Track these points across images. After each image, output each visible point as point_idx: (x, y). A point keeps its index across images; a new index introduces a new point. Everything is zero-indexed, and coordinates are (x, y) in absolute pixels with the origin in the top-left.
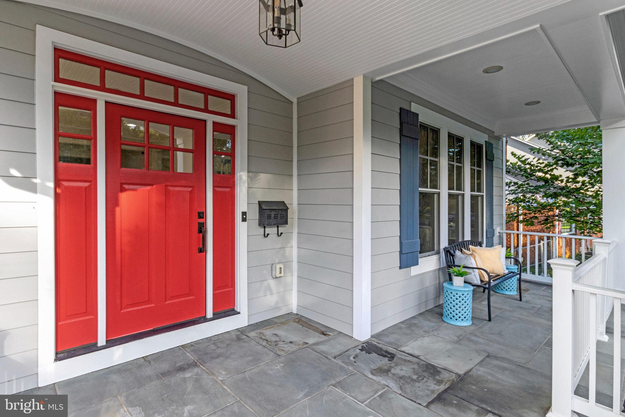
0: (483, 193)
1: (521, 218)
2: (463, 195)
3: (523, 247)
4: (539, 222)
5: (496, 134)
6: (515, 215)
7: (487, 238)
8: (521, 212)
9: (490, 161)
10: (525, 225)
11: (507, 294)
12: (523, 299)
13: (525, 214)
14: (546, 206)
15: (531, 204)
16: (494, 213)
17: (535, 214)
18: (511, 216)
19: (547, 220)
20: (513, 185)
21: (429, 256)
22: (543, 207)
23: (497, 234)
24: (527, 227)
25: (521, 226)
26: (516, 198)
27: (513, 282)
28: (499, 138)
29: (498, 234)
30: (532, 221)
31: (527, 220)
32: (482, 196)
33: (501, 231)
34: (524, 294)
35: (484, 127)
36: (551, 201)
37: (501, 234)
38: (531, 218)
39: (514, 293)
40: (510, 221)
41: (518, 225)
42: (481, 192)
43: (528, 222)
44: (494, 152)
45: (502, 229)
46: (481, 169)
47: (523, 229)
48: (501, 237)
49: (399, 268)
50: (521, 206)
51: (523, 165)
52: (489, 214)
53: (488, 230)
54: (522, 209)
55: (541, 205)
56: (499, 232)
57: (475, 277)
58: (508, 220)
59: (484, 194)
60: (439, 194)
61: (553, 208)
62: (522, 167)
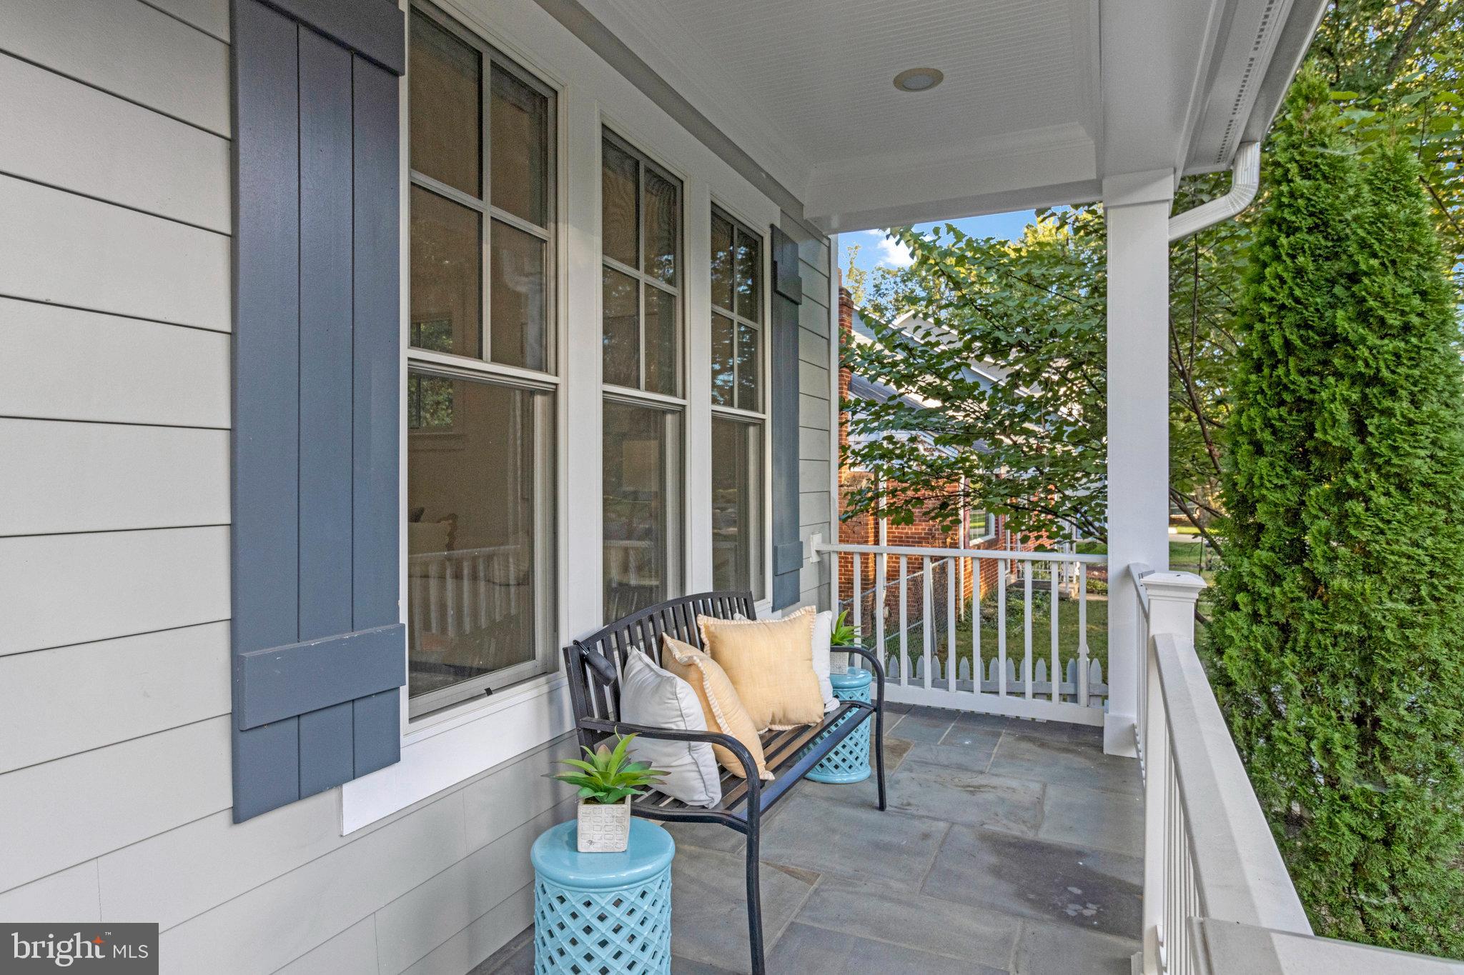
0: (764, 413)
1: (883, 502)
2: (681, 412)
3: (888, 579)
4: (925, 514)
5: (807, 215)
6: (870, 494)
7: (775, 574)
8: (882, 485)
9: (788, 299)
10: (892, 524)
11: (838, 780)
12: (892, 798)
13: (893, 493)
14: (941, 468)
15: (906, 462)
16: (802, 487)
17: (916, 490)
18: (858, 497)
19: (944, 505)
20: (863, 409)
21: (489, 692)
22: (936, 469)
23: (810, 558)
24: (896, 528)
25: (884, 524)
26: (872, 445)
27: (857, 749)
28: (817, 233)
29: (815, 559)
30: (909, 510)
31: (897, 508)
32: (761, 424)
33: (825, 548)
34: (891, 768)
35: (767, 175)
36: (951, 452)
37: (826, 557)
38: (907, 502)
39: (863, 772)
40: (855, 514)
41: (877, 523)
42: (754, 408)
43: (900, 515)
44: (800, 274)
45: (828, 540)
46: (757, 326)
47: (888, 532)
48: (823, 567)
49: (226, 817)
50: (883, 470)
51: (887, 352)
52: (783, 487)
53: (780, 547)
54: (885, 478)
55: (930, 466)
56: (818, 552)
57: (696, 775)
58: (850, 508)
59: (768, 417)
60: (552, 394)
61: (957, 474)
62: (885, 357)
